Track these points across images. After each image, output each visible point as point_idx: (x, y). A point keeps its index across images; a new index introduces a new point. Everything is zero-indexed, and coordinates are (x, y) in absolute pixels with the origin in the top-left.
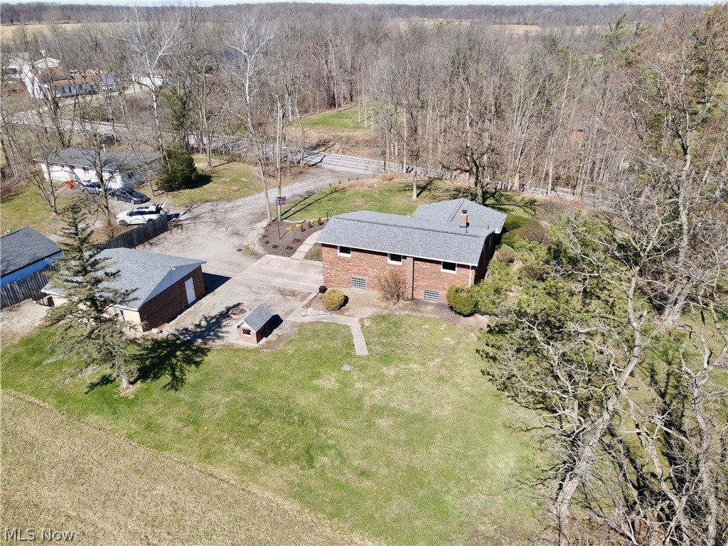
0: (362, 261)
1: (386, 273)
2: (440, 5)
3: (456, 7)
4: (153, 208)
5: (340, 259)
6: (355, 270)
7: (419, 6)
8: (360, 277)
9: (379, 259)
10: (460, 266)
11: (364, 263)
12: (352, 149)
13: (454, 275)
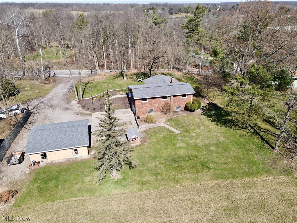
0: (152, 102)
1: (162, 105)
2: (32, 3)
3: (40, 4)
4: (16, 107)
5: (143, 103)
6: (149, 107)
7: (22, 3)
8: (151, 109)
9: (159, 100)
10: (188, 95)
11: (153, 103)
12: (63, 67)
13: (186, 99)
